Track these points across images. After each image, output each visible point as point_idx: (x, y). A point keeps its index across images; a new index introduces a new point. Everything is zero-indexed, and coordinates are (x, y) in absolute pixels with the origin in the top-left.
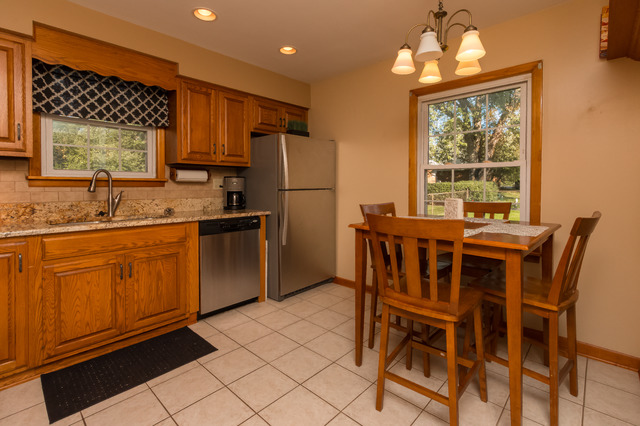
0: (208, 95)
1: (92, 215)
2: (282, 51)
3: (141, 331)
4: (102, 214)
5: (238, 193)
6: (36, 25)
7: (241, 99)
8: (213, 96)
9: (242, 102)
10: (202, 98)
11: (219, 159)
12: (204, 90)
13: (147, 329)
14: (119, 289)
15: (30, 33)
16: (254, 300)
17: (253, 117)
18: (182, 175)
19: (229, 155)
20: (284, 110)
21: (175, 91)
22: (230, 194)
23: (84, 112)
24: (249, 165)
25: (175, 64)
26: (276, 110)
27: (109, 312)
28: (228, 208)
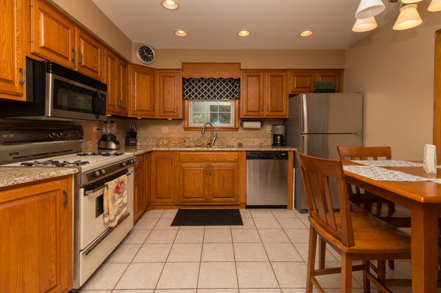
0: (259, 76)
1: (206, 144)
2: (302, 35)
3: (215, 204)
4: (209, 144)
5: (281, 136)
6: (183, 63)
7: (281, 74)
8: (262, 77)
9: (282, 76)
10: (255, 79)
11: (265, 114)
12: (256, 74)
13: (218, 204)
14: (206, 180)
15: (180, 67)
16: (284, 207)
17: (291, 84)
18: (246, 125)
19: (271, 111)
20: (317, 75)
21: (240, 79)
22: (275, 136)
23: (202, 97)
24: (287, 117)
25: (240, 64)
26: (311, 76)
27: (201, 190)
28: (274, 145)
